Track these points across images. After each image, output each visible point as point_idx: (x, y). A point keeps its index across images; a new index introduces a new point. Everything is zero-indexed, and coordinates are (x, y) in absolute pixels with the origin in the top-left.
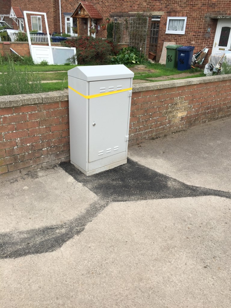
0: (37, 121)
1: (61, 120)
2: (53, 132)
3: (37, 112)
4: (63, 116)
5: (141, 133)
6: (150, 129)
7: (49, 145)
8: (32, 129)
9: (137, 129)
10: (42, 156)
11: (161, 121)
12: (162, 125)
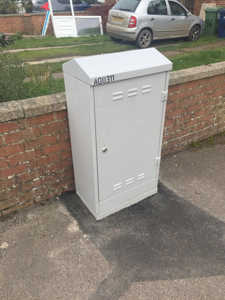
0: (20, 144)
1: (58, 137)
2: (47, 156)
3: (17, 131)
4: (62, 131)
5: (178, 139)
6: (191, 132)
7: (43, 173)
8: (13, 155)
9: (172, 135)
10: (34, 189)
11: (207, 121)
12: (208, 125)
